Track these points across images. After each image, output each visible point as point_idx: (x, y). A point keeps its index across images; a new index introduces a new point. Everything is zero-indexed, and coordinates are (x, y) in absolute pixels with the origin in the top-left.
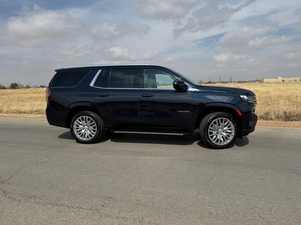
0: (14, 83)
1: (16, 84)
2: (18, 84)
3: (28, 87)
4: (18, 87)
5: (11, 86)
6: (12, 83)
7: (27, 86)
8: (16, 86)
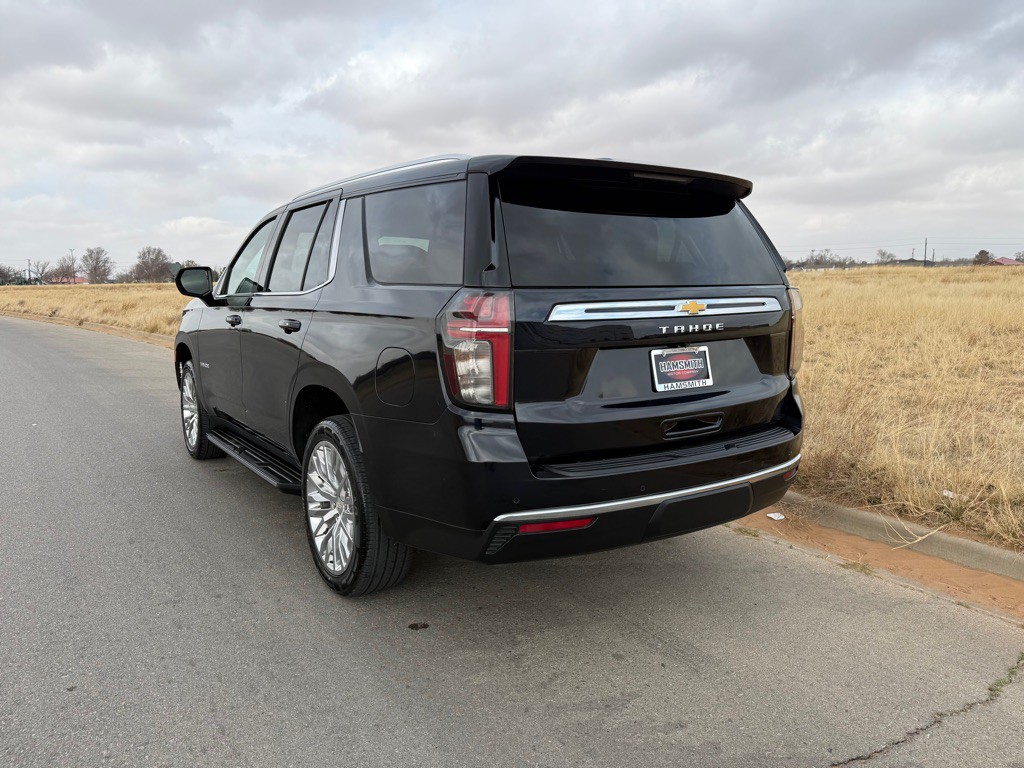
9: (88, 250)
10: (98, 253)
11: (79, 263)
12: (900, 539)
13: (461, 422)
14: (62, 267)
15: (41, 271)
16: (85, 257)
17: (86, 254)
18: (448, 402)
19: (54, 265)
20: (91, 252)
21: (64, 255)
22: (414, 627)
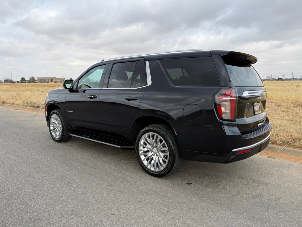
12: (277, 150)
13: (223, 124)
18: (218, 119)
22: (187, 184)
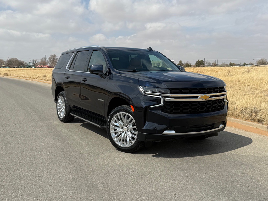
0: (200, 60)
1: (202, 61)
2: (204, 61)
3: (214, 65)
4: (204, 64)
5: (196, 64)
6: (199, 60)
7: (213, 63)
8: (202, 63)
9: (51, 55)
10: (54, 56)
11: (47, 60)
14: (42, 62)
15: (34, 62)
16: (50, 58)
17: (50, 57)
19: (39, 61)
20: (52, 56)
21: (43, 57)
